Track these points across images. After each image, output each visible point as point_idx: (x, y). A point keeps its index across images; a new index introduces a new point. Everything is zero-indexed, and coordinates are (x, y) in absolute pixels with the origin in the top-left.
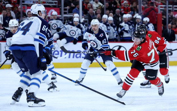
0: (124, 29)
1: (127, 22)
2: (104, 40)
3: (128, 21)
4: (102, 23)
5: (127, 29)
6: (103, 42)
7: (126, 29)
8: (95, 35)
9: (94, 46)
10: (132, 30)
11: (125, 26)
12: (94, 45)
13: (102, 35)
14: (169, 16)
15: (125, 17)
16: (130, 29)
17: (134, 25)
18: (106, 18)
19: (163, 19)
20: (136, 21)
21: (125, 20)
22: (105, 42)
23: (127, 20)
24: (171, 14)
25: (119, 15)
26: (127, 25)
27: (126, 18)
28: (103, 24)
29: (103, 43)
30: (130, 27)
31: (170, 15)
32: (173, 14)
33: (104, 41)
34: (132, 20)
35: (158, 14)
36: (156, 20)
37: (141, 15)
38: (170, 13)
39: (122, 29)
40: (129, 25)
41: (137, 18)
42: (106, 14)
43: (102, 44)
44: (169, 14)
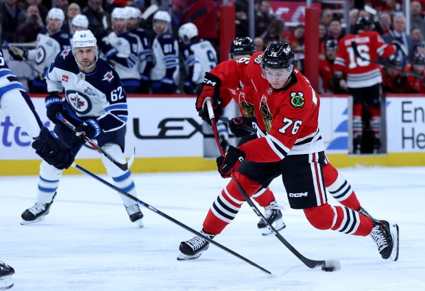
0: (117, 52)
1: (125, 30)
2: (115, 91)
3: (128, 29)
4: (48, 34)
5: (124, 53)
6: (112, 95)
7: (120, 55)
8: (84, 75)
9: (79, 106)
10: (143, 57)
11: (119, 44)
12: (81, 104)
13: (109, 77)
14: (255, 12)
15: (118, 17)
16: (133, 55)
17: (148, 42)
18: (59, 18)
19: (237, 22)
20: (154, 28)
21: (119, 26)
22: (120, 98)
23: (126, 25)
24: (263, 8)
25: (98, 9)
26: (125, 42)
27: (122, 20)
28: (51, 36)
29: (113, 100)
30: (135, 46)
31: (260, 10)
32: (267, 7)
33: (118, 93)
34: (140, 27)
35: (221, 6)
36: (217, 28)
37: (170, 9)
38: (260, 4)
39: (110, 53)
40: (132, 41)
41: (157, 21)
42: (58, 7)
43: (111, 102)
44: (257, 6)
